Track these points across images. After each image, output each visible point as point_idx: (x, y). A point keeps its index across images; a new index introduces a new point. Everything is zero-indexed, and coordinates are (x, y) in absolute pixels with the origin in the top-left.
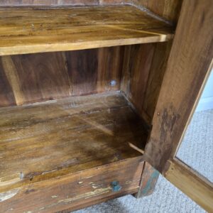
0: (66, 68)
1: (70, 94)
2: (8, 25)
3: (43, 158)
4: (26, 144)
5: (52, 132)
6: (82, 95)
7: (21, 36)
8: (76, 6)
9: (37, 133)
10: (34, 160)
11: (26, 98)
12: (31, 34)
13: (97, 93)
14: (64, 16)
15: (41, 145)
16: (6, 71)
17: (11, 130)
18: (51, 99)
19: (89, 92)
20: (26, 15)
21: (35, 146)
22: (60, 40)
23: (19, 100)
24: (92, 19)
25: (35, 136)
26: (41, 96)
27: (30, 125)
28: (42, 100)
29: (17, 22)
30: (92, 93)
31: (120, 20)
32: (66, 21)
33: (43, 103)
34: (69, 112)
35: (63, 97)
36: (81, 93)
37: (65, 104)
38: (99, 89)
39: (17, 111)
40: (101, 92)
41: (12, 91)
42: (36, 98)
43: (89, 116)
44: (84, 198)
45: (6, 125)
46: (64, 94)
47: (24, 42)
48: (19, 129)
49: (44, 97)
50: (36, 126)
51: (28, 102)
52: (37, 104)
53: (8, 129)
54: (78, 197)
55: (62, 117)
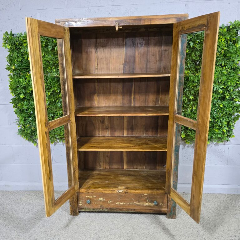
0: (144, 157)
1: (145, 168)
2: (129, 143)
3: (131, 185)
4: (126, 180)
5: (135, 179)
6: (150, 169)
7: (132, 147)
8: (149, 137)
9: (130, 178)
10: (128, 185)
11: (128, 167)
12: (135, 147)
13: (156, 169)
14: (144, 141)
15: (131, 182)
16: (123, 155)
17: (122, 176)
18: (137, 169)
19: (153, 168)
20: (134, 140)
21: (129, 182)
22: (141, 149)
23: (125, 167)
24: (152, 142)
25: (130, 179)
26: (133, 167)
27: (128, 176)
28: (133, 168)
29: (132, 142)
30: (154, 169)
31: (160, 143)
32: (144, 143)
33: (133, 170)
34: (143, 174)
35: (142, 169)
36: (149, 168)
37: (142, 171)
38: (158, 168)
39: (124, 171)
40: (159, 169)
41: (124, 163)
42: (131, 167)
43: (150, 177)
44: (143, 205)
45: (120, 174)
46: (142, 167)
47: (133, 149)
48: (124, 176)
49: (134, 167)
50: (130, 176)
51: (128, 168)
52: (131, 169)
53: (121, 175)
54: (141, 204)
55: (140, 175)
